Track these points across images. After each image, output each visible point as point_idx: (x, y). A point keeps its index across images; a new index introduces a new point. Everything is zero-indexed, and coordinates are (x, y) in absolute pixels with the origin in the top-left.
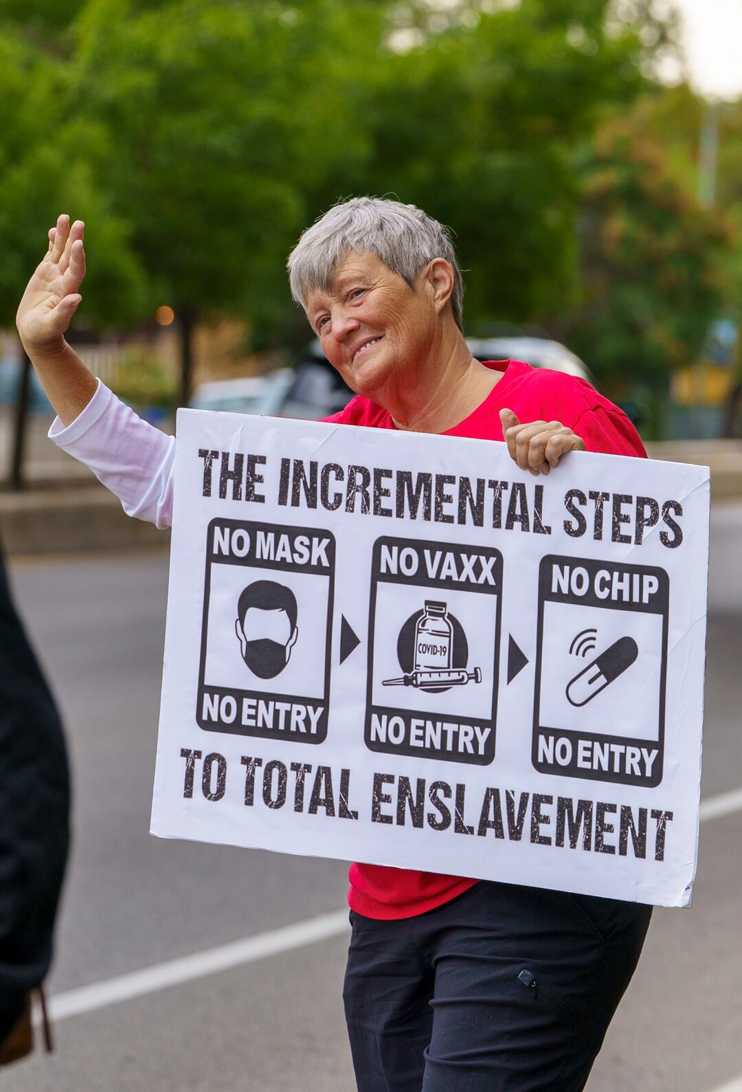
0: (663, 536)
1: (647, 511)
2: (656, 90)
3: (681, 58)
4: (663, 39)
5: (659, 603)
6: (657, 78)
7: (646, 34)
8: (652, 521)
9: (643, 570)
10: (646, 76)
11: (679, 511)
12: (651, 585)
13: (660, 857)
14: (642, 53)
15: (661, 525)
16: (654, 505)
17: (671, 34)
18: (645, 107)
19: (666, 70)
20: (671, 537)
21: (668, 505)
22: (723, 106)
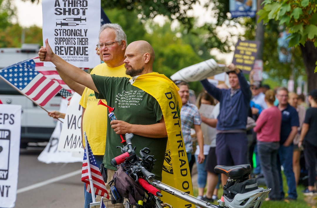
0: (10, 122)
1: (6, 117)
2: (11, 25)
3: (17, 19)
4: (13, 13)
5: (8, 138)
6: (11, 22)
7: (9, 13)
8: (7, 119)
9: (5, 130)
10: (9, 22)
11: (14, 116)
12: (7, 133)
13: (7, 196)
14: (8, 17)
15: (9, 120)
16: (7, 115)
17: (15, 13)
18: (8, 29)
19: (13, 21)
20: (12, 122)
21: (11, 115)
22: (26, 29)
